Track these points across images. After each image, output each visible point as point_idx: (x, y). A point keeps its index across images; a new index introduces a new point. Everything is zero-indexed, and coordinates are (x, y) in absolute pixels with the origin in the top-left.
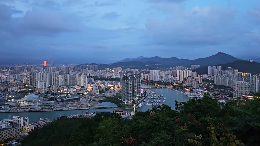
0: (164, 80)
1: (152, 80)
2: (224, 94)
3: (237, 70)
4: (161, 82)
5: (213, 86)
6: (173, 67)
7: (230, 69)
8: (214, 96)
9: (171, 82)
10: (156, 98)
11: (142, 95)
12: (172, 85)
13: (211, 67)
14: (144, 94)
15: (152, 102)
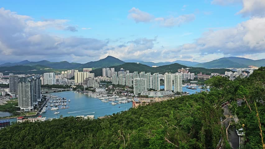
0: (60, 83)
1: (48, 84)
2: (125, 92)
3: (128, 71)
4: (58, 85)
5: (112, 86)
6: (64, 72)
7: (122, 70)
8: (117, 94)
9: (69, 85)
10: (59, 101)
11: (42, 100)
12: (72, 87)
13: (105, 69)
14: (44, 98)
15: (56, 106)
